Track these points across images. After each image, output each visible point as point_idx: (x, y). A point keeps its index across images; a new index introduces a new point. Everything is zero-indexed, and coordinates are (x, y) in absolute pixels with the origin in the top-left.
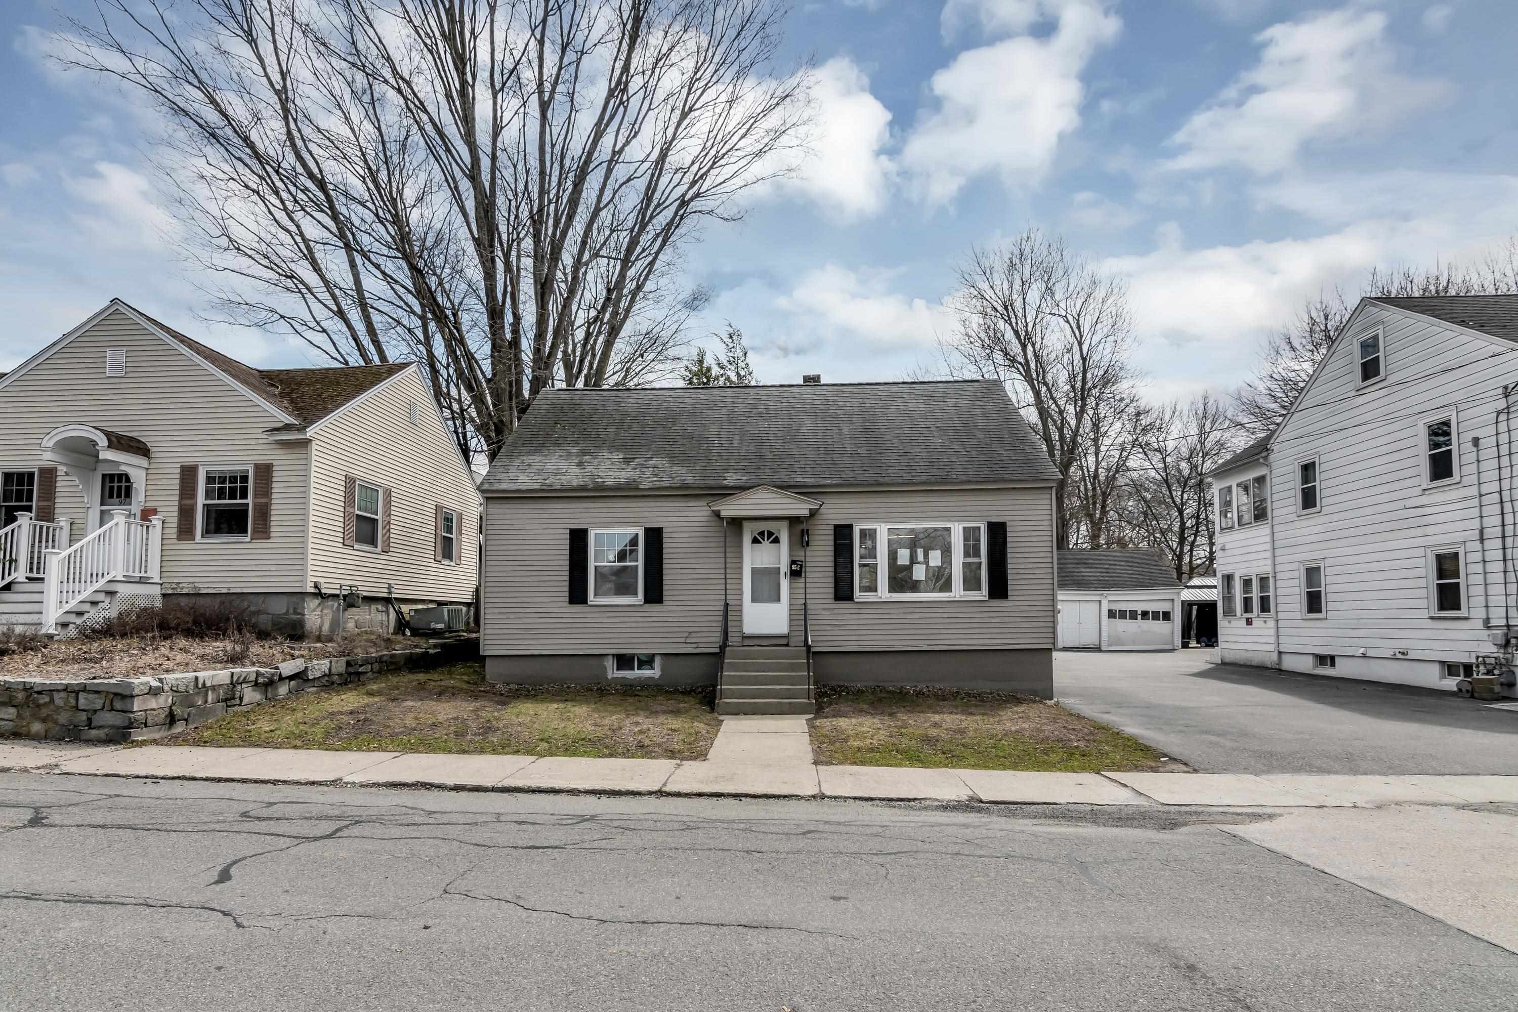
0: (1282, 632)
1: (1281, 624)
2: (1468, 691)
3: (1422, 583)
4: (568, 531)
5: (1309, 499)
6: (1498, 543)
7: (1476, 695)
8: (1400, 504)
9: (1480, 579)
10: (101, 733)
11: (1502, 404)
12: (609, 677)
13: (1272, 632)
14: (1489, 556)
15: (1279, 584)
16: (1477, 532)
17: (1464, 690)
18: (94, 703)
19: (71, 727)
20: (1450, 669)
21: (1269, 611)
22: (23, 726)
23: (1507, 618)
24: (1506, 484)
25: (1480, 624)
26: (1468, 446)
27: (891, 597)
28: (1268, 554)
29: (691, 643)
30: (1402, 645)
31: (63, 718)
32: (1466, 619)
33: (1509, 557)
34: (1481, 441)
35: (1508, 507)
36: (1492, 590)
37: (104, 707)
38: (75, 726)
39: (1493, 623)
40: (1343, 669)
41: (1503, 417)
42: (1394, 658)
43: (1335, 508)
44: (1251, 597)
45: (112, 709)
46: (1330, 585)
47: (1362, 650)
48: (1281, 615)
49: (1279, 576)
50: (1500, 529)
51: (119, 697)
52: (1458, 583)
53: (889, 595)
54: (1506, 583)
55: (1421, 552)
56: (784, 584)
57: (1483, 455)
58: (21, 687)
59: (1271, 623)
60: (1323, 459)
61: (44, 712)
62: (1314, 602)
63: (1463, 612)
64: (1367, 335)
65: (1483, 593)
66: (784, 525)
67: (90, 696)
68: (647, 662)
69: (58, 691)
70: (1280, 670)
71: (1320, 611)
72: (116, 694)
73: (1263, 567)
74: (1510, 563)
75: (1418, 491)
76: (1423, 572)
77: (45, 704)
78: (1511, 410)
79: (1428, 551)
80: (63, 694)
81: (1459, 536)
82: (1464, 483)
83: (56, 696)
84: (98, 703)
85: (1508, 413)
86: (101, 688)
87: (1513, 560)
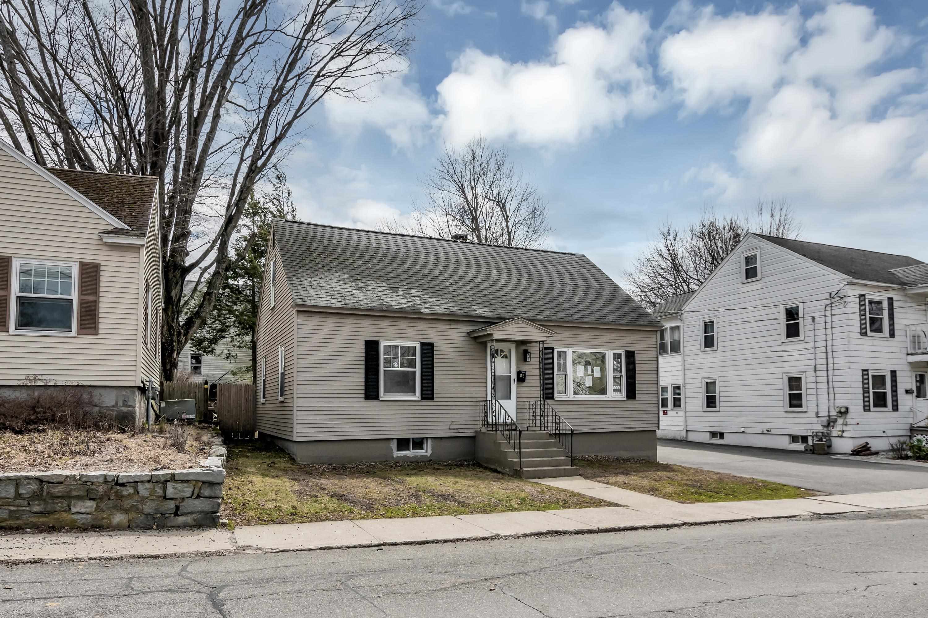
0: (688, 419)
1: (688, 414)
2: (811, 450)
3: (781, 392)
4: (363, 342)
5: (709, 342)
6: (825, 373)
7: (815, 452)
8: (768, 349)
9: (814, 391)
10: (188, 519)
11: (828, 302)
12: (395, 456)
13: (682, 419)
14: (819, 379)
15: (687, 390)
16: (813, 367)
17: (809, 449)
18: (184, 492)
19: (159, 515)
20: (794, 439)
21: (680, 407)
22: (103, 518)
23: (829, 412)
24: (829, 343)
25: (814, 415)
26: (809, 321)
27: (574, 397)
28: (681, 373)
29: (453, 429)
30: (768, 426)
31: (148, 508)
32: (806, 412)
33: (830, 380)
34: (816, 320)
35: (830, 355)
36: (820, 397)
37: (192, 495)
38: (162, 514)
39: (820, 414)
40: (728, 440)
41: (828, 308)
42: (763, 433)
43: (726, 349)
44: (667, 399)
45: (198, 496)
46: (721, 393)
47: (743, 429)
48: (688, 409)
49: (688, 386)
50: (825, 366)
51: (207, 485)
52: (801, 394)
53: (573, 396)
54: (828, 394)
55: (780, 376)
56: (513, 386)
57: (817, 327)
58: (101, 480)
59: (681, 414)
60: (719, 320)
61: (127, 503)
62: (711, 402)
63: (804, 409)
64: (749, 254)
65: (816, 399)
66: (513, 346)
67: (179, 485)
68: (419, 444)
69: (142, 482)
70: (687, 441)
71: (715, 407)
72: (204, 482)
73: (678, 381)
74: (831, 384)
75: (779, 343)
76: (781, 387)
77: (129, 495)
78: (833, 305)
79: (784, 375)
80: (148, 485)
81: (803, 369)
82: (807, 339)
83: (141, 487)
84: (187, 491)
85: (831, 306)
86: (191, 478)
87: (833, 382)
